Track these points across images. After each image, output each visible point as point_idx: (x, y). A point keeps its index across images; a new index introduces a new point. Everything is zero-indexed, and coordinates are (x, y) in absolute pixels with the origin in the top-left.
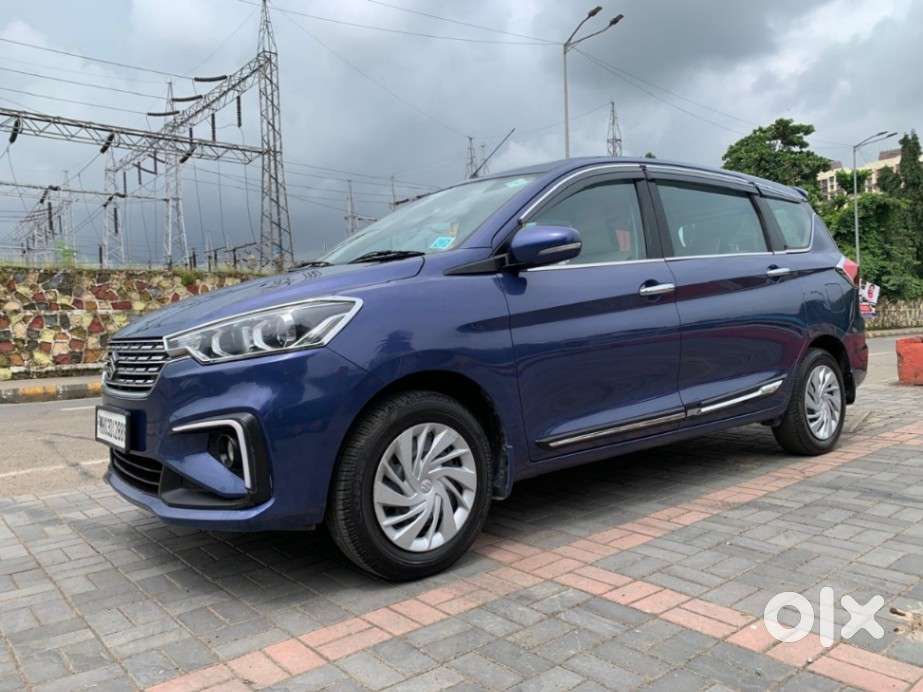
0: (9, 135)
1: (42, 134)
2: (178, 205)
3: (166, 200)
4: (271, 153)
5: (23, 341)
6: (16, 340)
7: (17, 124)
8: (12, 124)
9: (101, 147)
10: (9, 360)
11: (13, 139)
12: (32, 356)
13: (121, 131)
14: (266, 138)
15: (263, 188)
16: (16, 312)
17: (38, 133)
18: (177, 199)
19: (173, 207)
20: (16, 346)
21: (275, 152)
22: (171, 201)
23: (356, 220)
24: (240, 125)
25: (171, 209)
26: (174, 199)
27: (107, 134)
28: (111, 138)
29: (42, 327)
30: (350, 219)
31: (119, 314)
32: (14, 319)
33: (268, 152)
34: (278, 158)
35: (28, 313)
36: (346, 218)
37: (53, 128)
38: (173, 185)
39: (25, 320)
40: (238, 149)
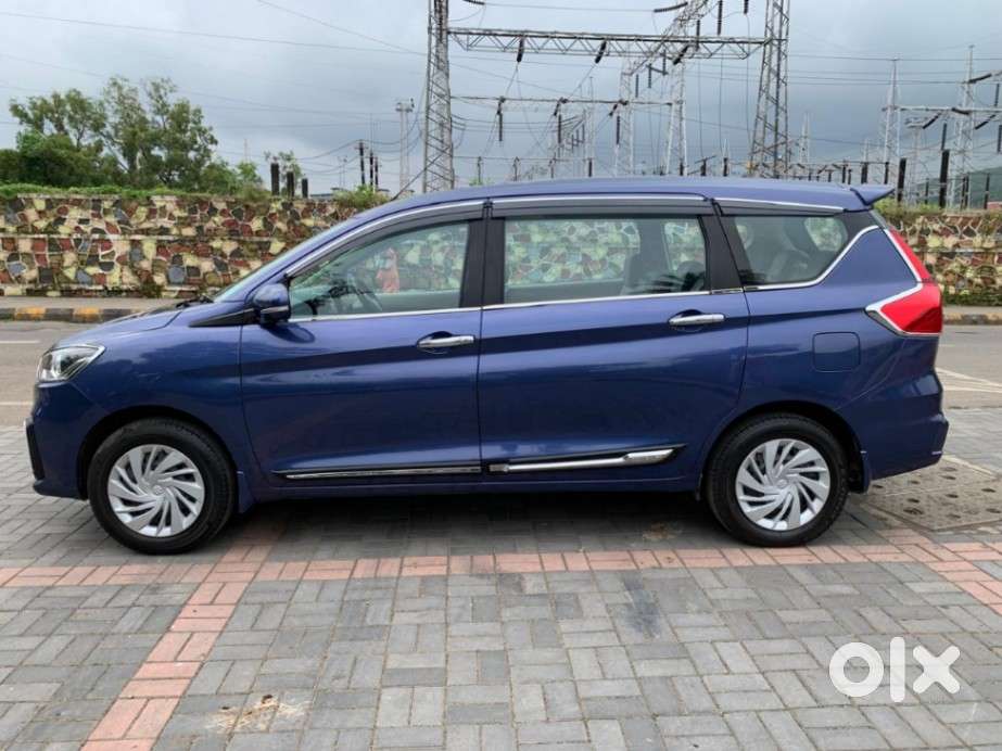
0: (516, 56)
1: (569, 52)
2: (681, 108)
3: (670, 104)
4: (774, 42)
5: (440, 268)
6: (435, 266)
7: (521, 44)
8: (517, 44)
9: (595, 57)
10: (430, 283)
11: (519, 59)
12: (447, 281)
13: (612, 38)
14: (769, 25)
15: (761, 86)
16: (437, 242)
17: (538, 50)
18: (680, 102)
19: (676, 111)
20: (436, 272)
21: (780, 40)
22: (674, 106)
23: (898, 111)
24: (746, 11)
25: (673, 114)
26: (678, 102)
27: (600, 42)
28: (603, 47)
29: (455, 256)
30: (889, 111)
31: (518, 246)
32: (435, 248)
33: (770, 42)
34: (783, 48)
35: (446, 243)
36: (884, 110)
37: (551, 44)
38: (678, 87)
39: (442, 249)
40: (734, 42)
